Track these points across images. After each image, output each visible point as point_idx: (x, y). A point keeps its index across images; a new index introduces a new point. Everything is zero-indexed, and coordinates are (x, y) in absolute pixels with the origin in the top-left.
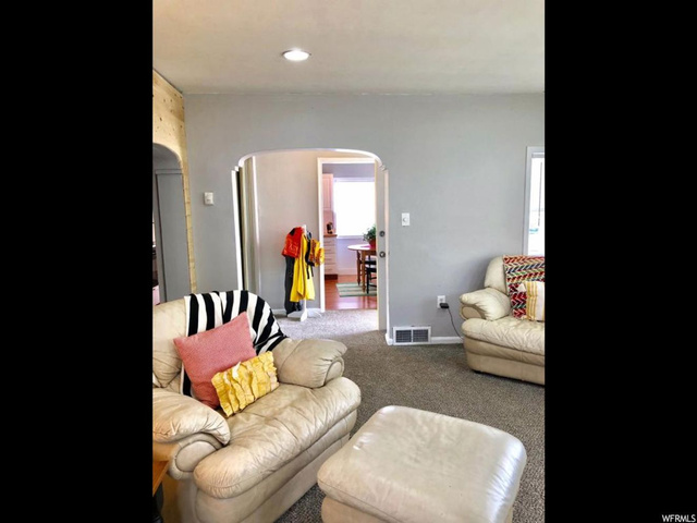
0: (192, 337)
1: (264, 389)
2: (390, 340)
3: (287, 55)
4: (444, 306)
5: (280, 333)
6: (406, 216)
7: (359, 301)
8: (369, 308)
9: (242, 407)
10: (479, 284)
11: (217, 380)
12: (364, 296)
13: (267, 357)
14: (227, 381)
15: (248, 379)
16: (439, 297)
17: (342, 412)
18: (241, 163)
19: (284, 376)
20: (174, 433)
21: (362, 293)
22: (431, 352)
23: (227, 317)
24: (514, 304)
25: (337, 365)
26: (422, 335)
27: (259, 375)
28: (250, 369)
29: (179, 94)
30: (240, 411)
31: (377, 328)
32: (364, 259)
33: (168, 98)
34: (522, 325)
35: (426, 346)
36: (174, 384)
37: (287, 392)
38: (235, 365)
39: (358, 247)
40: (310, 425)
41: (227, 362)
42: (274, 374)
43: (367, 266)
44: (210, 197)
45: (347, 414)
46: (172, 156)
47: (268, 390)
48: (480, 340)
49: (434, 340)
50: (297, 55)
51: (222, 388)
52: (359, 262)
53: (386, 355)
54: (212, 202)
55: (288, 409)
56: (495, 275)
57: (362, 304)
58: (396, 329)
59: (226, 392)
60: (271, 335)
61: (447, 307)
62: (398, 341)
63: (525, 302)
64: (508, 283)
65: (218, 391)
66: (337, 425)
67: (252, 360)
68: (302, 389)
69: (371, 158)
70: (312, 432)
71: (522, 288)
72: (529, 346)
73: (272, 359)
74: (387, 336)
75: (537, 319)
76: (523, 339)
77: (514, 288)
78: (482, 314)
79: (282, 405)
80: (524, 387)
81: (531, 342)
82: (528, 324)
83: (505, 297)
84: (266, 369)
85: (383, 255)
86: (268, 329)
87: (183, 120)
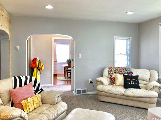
0: (15, 89)
1: (38, 105)
2: (75, 93)
3: (46, 7)
4: (91, 82)
5: (42, 89)
6: (80, 55)
7: (64, 82)
8: (68, 84)
9: (31, 111)
10: (101, 75)
11: (23, 102)
12: (66, 81)
13: (38, 95)
14: (26, 103)
15: (33, 102)
16: (90, 79)
17: (62, 111)
18: (29, 38)
19: (44, 101)
20: (11, 117)
21: (65, 80)
22: (87, 96)
23: (26, 83)
24: (111, 81)
25: (60, 98)
26: (84, 91)
27: (36, 101)
28: (34, 99)
29: (10, 16)
30: (30, 112)
31: (71, 90)
32: (66, 69)
33: (7, 16)
34: (114, 87)
35: (86, 95)
36: (8, 104)
37: (45, 106)
38: (29, 98)
39: (64, 65)
40: (53, 114)
41: (26, 97)
42: (41, 101)
43: (67, 71)
44: (18, 48)
45: (64, 112)
46: (6, 34)
47: (39, 106)
48: (102, 92)
49: (88, 93)
50: (49, 7)
51: (25, 105)
52: (65, 70)
53: (74, 98)
54: (19, 49)
55: (46, 111)
56: (106, 73)
57: (65, 83)
58: (77, 89)
59: (26, 106)
60: (39, 89)
61: (92, 82)
62: (77, 93)
63: (114, 80)
64: (110, 75)
65: (23, 105)
66: (61, 116)
67: (34, 96)
68: (49, 105)
69: (69, 38)
70: (53, 117)
71: (113, 76)
72: (116, 92)
73: (40, 96)
74: (74, 92)
75: (118, 85)
76: (114, 91)
77: (111, 76)
78: (102, 84)
79: (44, 110)
80: (115, 105)
81: (116, 91)
82: (115, 86)
83: (109, 79)
84: (38, 99)
85: (73, 67)
86: (38, 88)
87: (10, 23)
